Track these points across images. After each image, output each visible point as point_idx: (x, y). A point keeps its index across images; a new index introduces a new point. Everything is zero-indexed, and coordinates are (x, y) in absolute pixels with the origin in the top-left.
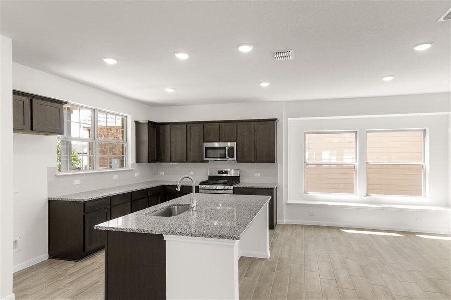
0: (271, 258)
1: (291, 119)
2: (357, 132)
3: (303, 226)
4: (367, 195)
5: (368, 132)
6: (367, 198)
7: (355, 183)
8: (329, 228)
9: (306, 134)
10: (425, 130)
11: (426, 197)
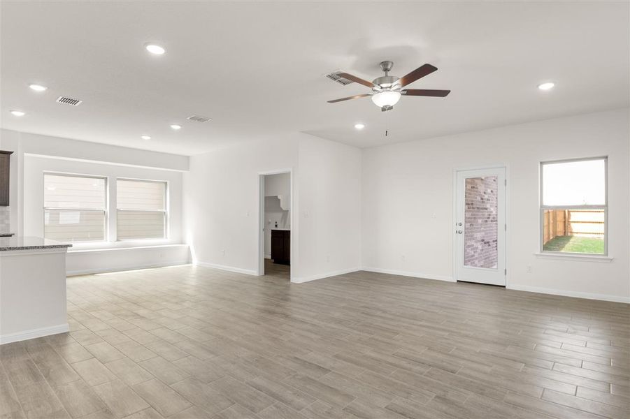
1: (28, 154)
2: (107, 178)
4: (118, 240)
5: (119, 179)
6: (119, 243)
9: (44, 173)
10: (166, 183)
11: (167, 238)
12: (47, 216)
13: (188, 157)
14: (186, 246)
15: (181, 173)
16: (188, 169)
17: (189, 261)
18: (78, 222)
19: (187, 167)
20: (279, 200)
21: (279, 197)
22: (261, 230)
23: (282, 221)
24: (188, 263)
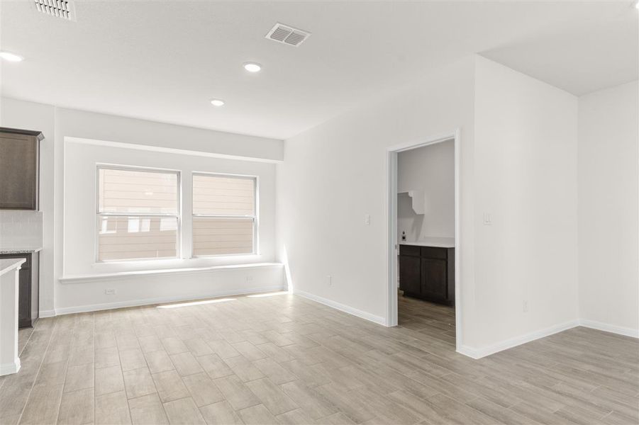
0: (21, 371)
1: (69, 138)
2: (179, 172)
3: (91, 313)
4: (193, 257)
5: (194, 174)
6: (194, 260)
7: (177, 248)
8: (138, 308)
9: (98, 167)
10: (255, 179)
11: (256, 254)
12: (105, 224)
13: (282, 142)
14: (280, 265)
15: (275, 165)
16: (282, 158)
17: (284, 288)
18: (149, 230)
19: (281, 156)
20: (411, 198)
21: (411, 194)
22: (393, 247)
23: (413, 229)
24: (282, 290)
